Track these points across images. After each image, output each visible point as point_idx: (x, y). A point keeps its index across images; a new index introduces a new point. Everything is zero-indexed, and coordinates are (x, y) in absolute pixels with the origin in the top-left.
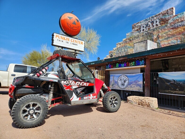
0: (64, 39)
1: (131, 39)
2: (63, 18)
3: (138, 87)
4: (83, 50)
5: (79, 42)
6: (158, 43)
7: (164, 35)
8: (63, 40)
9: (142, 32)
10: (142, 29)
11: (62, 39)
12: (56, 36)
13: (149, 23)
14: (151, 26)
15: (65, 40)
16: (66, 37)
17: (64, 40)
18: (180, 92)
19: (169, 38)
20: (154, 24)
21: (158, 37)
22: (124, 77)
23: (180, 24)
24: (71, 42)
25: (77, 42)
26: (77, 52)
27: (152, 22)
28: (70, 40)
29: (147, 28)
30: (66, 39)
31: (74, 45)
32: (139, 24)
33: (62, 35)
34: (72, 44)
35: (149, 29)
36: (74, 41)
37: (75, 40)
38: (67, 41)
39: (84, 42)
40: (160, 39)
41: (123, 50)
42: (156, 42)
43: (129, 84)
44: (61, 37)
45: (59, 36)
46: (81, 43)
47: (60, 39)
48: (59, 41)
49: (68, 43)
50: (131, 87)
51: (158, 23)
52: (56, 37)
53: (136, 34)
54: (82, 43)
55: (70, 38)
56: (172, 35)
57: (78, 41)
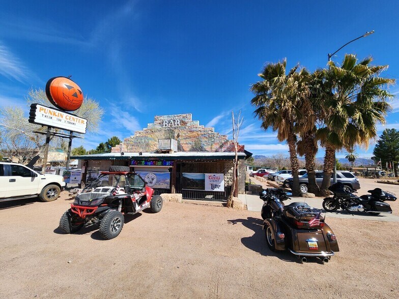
0: (54, 114)
1: (153, 131)
2: (55, 83)
3: (166, 185)
4: (85, 132)
5: (78, 120)
6: (178, 141)
7: (184, 135)
8: (52, 116)
9: (164, 126)
10: (164, 124)
11: (51, 114)
12: (41, 109)
13: (172, 121)
14: (173, 124)
15: (56, 116)
16: (57, 112)
17: (54, 116)
18: (196, 188)
19: (186, 138)
20: (176, 123)
21: (178, 136)
22: (151, 175)
23: (195, 129)
24: (66, 120)
25: (76, 120)
26: (74, 134)
27: (174, 121)
28: (64, 117)
29: (170, 124)
30: (57, 114)
31: (69, 124)
32: (162, 118)
33: (51, 108)
34: (66, 122)
35: (171, 126)
36: (70, 118)
37: (73, 118)
38: (59, 118)
39: (85, 121)
40: (180, 138)
41: (143, 141)
42: (176, 140)
43: (157, 182)
44: (50, 111)
45: (45, 109)
46: (80, 122)
47: (47, 114)
48: (45, 116)
49: (60, 120)
50: (159, 184)
51: (179, 123)
52: (40, 111)
53: (159, 127)
54: (83, 122)
55: (65, 114)
56: (189, 137)
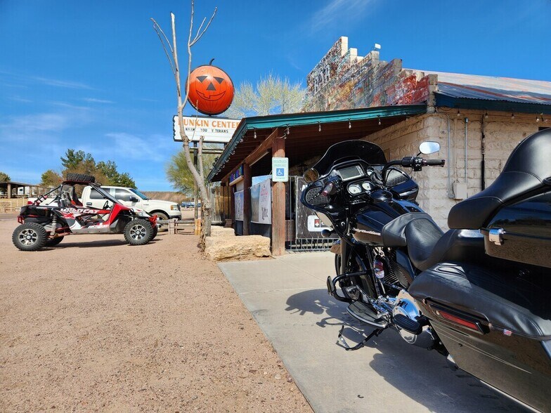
0: (197, 123)
5: (231, 124)
7: (334, 100)
8: (194, 127)
9: (315, 92)
10: (315, 86)
11: (193, 125)
13: (322, 73)
14: (323, 79)
15: (199, 125)
16: (201, 120)
17: (197, 126)
20: (326, 76)
21: (329, 105)
23: (346, 75)
24: (213, 128)
25: (227, 125)
28: (210, 124)
29: (320, 85)
30: (200, 123)
31: (219, 134)
32: (313, 76)
34: (214, 131)
36: (218, 124)
37: (223, 123)
38: (203, 127)
44: (190, 121)
45: (185, 120)
47: (188, 126)
48: (186, 130)
49: (205, 130)
51: (329, 74)
52: (179, 124)
53: (311, 98)
55: (210, 120)
56: (340, 101)
57: (229, 123)
